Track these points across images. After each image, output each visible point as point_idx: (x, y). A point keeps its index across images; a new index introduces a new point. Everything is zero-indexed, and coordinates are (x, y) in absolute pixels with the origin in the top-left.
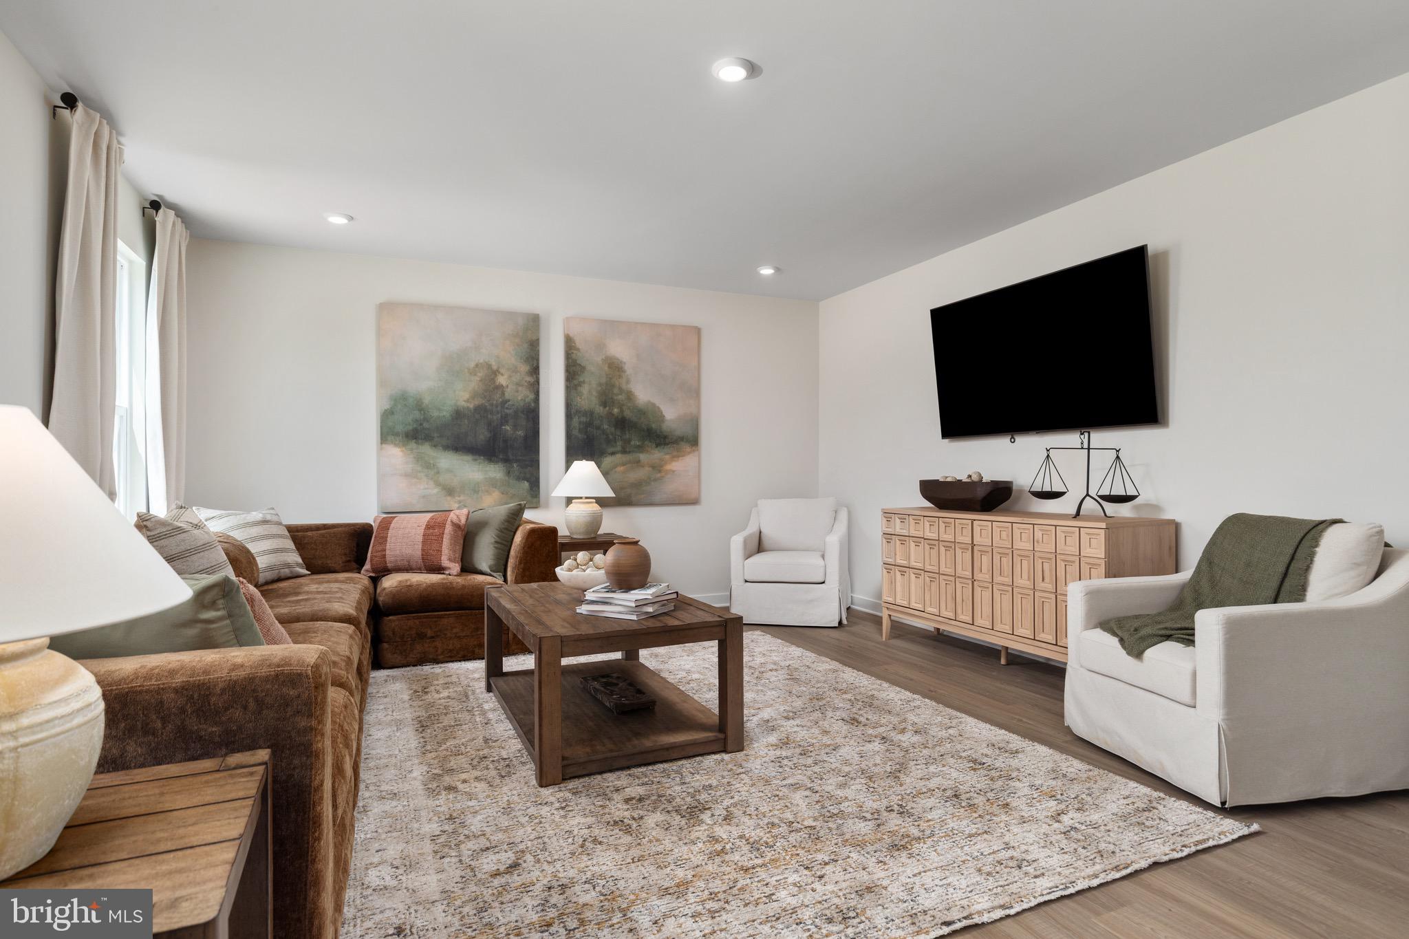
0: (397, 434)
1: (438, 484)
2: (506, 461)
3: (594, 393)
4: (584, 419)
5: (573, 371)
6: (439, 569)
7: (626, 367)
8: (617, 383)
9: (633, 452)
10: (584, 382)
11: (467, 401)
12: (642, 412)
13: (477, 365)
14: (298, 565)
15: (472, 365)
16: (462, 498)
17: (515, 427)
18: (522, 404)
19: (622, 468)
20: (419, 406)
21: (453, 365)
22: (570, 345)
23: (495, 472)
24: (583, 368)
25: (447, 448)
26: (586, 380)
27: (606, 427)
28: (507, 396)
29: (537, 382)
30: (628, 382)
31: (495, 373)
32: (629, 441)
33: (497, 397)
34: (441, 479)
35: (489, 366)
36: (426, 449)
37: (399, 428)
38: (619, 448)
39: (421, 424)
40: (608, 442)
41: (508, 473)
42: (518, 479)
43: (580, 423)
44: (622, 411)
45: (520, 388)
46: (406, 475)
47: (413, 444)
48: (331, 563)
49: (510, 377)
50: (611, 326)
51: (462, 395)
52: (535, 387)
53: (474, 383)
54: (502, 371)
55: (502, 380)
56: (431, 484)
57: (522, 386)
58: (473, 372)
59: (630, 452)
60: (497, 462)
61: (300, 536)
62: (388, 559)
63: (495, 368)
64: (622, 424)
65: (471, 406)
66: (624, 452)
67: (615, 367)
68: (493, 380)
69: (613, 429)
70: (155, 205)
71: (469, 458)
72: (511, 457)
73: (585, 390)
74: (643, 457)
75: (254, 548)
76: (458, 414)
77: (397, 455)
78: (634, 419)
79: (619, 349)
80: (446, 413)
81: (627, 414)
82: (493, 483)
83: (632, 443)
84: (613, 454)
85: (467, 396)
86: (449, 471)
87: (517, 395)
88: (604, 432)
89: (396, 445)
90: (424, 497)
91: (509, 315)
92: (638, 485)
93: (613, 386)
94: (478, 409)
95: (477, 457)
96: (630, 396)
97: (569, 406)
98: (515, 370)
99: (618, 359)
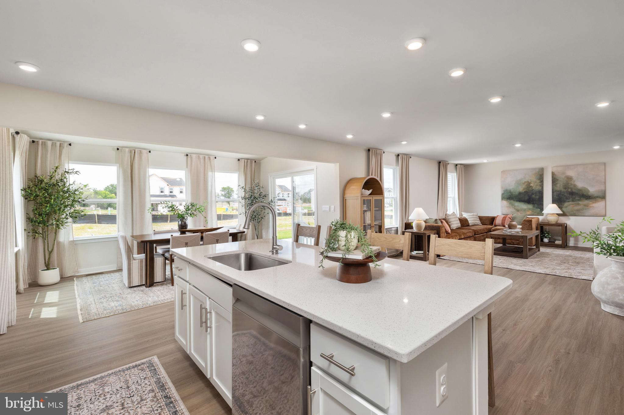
0: (505, 198)
1: (515, 209)
2: (533, 204)
3: (562, 186)
4: (558, 193)
5: (554, 180)
6: (504, 226)
7: (573, 178)
8: (570, 183)
9: (576, 201)
10: (558, 183)
11: (522, 190)
12: (580, 190)
13: (525, 182)
14: (479, 223)
15: (523, 182)
16: (521, 212)
17: (536, 195)
18: (538, 190)
19: (572, 206)
20: (510, 192)
21: (518, 183)
22: (553, 174)
23: (530, 206)
24: (557, 180)
25: (517, 201)
26: (559, 183)
27: (566, 194)
28: (533, 189)
29: (543, 184)
30: (574, 182)
31: (530, 183)
32: (575, 198)
33: (531, 189)
34: (516, 208)
35: (528, 182)
36: (512, 201)
37: (505, 197)
38: (571, 200)
39: (511, 196)
40: (567, 199)
41: (534, 207)
42: (537, 208)
43: (557, 194)
44: (572, 190)
45: (537, 186)
46: (507, 207)
47: (509, 200)
48: (486, 223)
49: (534, 184)
50: (568, 167)
51: (521, 189)
52: (542, 186)
53: (524, 186)
54: (532, 183)
55: (532, 185)
56: (513, 209)
57: (538, 186)
58: (524, 184)
59: (575, 201)
60: (530, 204)
61: (481, 218)
62: (496, 224)
63: (530, 182)
64: (572, 193)
65: (523, 191)
66: (573, 201)
67: (569, 178)
68: (529, 185)
69: (569, 195)
70: (457, 165)
71: (523, 203)
72: (535, 203)
73: (558, 185)
74: (580, 202)
75: (468, 220)
76: (520, 193)
77: (505, 203)
78: (577, 192)
79: (571, 173)
80: (517, 193)
81: (574, 190)
82: (530, 209)
83: (576, 199)
84: (569, 202)
85: (522, 189)
86: (518, 206)
87: (536, 188)
88: (565, 196)
89: (505, 201)
90: (512, 212)
91: (534, 169)
92: (578, 210)
93: (568, 183)
94: (525, 192)
95: (525, 203)
96: (575, 185)
97: (553, 190)
98: (536, 182)
99: (570, 176)
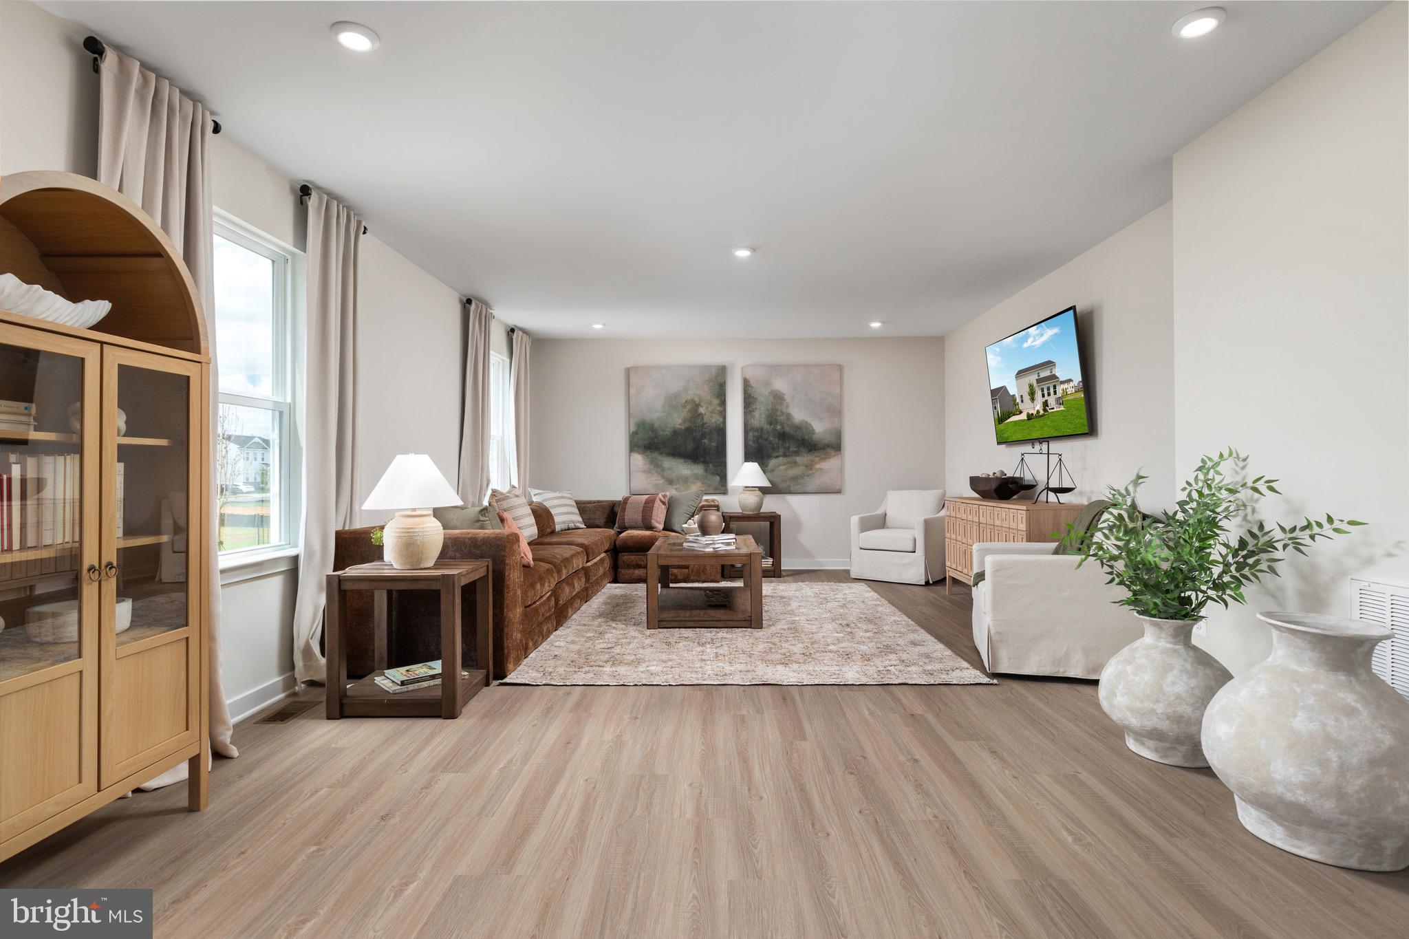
0: (639, 447)
1: (663, 477)
2: (705, 462)
3: (763, 416)
4: (756, 434)
5: (749, 401)
6: (650, 528)
7: (786, 397)
8: (780, 408)
9: (792, 456)
10: (756, 408)
11: (681, 425)
12: (798, 428)
13: (686, 401)
14: (579, 522)
15: (683, 401)
16: (678, 486)
17: (710, 440)
18: (715, 425)
19: (784, 467)
20: (652, 428)
21: (672, 402)
22: (746, 384)
23: (698, 469)
24: (755, 400)
25: (669, 454)
26: (758, 407)
27: (771, 439)
28: (705, 421)
29: (725, 410)
30: (787, 407)
31: (698, 406)
32: (789, 448)
33: (699, 421)
34: (665, 474)
35: (694, 401)
36: (656, 455)
37: (641, 443)
38: (781, 453)
39: (653, 440)
40: (774, 449)
41: (706, 471)
42: (713, 474)
43: (754, 436)
44: (783, 427)
45: (713, 415)
46: (645, 471)
47: (648, 453)
48: (597, 522)
49: (707, 408)
50: (775, 368)
51: (677, 421)
52: (723, 414)
53: (685, 413)
54: (702, 404)
55: (702, 410)
56: (659, 477)
57: (715, 413)
58: (684, 406)
59: (789, 456)
60: (698, 463)
61: (582, 507)
62: (626, 521)
63: (697, 402)
64: (783, 436)
65: (683, 428)
66: (784, 456)
67: (778, 397)
68: (696, 411)
69: (777, 440)
70: (512, 330)
71: (682, 461)
72: (708, 460)
73: (757, 414)
74: (798, 459)
75: (553, 512)
76: (675, 433)
77: (639, 459)
78: (792, 432)
79: (780, 385)
80: (668, 432)
81: (787, 429)
82: (697, 477)
83: (791, 449)
84: (777, 457)
85: (680, 421)
86: (670, 469)
87: (714, 420)
88: (770, 442)
89: (639, 453)
90: (655, 485)
91: (707, 368)
92: (795, 479)
93: (777, 410)
94: (687, 429)
95: (686, 460)
96: (789, 416)
97: (746, 425)
98: (710, 403)
99: (780, 392)
